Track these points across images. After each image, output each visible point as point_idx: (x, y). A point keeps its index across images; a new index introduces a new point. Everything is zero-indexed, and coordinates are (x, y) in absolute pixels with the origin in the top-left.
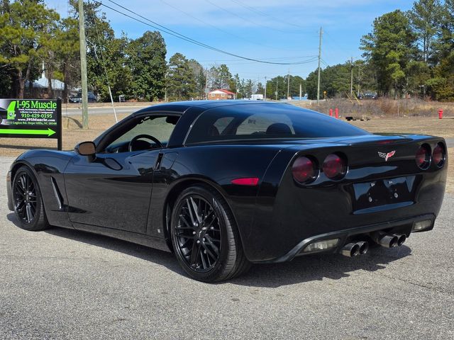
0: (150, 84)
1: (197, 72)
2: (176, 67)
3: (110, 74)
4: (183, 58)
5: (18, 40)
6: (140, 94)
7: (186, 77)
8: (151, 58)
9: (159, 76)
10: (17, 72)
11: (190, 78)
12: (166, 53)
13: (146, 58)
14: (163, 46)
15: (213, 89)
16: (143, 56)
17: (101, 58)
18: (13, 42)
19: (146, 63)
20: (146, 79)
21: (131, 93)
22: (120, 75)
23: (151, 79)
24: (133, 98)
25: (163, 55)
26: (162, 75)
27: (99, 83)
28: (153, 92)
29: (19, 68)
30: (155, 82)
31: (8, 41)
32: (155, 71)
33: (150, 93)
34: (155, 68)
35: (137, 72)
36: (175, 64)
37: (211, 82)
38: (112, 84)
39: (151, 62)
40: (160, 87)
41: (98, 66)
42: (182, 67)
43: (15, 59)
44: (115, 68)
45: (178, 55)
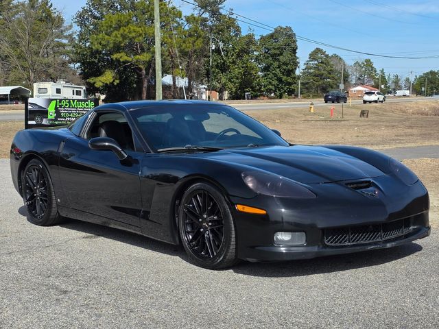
0: (280, 80)
1: (338, 67)
2: (316, 62)
3: (237, 71)
4: (324, 53)
5: (141, 38)
6: (270, 91)
7: (325, 72)
8: (281, 54)
9: (290, 72)
10: (140, 70)
11: (330, 74)
12: (297, 48)
13: (275, 54)
14: (294, 42)
15: (356, 85)
16: (272, 52)
17: (227, 56)
18: (136, 41)
19: (276, 59)
20: (275, 75)
21: (259, 90)
22: (246, 72)
23: (280, 75)
24: (262, 95)
25: (294, 51)
26: (293, 71)
27: (224, 80)
28: (282, 88)
29: (142, 66)
30: (284, 78)
31: (130, 39)
32: (285, 67)
33: (279, 90)
34: (285, 64)
35: (266, 69)
36: (314, 59)
37: (354, 77)
38: (237, 81)
39: (281, 58)
40: (290, 84)
41: (224, 63)
42: (322, 62)
43: (137, 57)
44: (240, 65)
45: (318, 50)
